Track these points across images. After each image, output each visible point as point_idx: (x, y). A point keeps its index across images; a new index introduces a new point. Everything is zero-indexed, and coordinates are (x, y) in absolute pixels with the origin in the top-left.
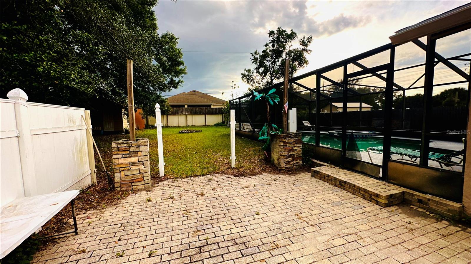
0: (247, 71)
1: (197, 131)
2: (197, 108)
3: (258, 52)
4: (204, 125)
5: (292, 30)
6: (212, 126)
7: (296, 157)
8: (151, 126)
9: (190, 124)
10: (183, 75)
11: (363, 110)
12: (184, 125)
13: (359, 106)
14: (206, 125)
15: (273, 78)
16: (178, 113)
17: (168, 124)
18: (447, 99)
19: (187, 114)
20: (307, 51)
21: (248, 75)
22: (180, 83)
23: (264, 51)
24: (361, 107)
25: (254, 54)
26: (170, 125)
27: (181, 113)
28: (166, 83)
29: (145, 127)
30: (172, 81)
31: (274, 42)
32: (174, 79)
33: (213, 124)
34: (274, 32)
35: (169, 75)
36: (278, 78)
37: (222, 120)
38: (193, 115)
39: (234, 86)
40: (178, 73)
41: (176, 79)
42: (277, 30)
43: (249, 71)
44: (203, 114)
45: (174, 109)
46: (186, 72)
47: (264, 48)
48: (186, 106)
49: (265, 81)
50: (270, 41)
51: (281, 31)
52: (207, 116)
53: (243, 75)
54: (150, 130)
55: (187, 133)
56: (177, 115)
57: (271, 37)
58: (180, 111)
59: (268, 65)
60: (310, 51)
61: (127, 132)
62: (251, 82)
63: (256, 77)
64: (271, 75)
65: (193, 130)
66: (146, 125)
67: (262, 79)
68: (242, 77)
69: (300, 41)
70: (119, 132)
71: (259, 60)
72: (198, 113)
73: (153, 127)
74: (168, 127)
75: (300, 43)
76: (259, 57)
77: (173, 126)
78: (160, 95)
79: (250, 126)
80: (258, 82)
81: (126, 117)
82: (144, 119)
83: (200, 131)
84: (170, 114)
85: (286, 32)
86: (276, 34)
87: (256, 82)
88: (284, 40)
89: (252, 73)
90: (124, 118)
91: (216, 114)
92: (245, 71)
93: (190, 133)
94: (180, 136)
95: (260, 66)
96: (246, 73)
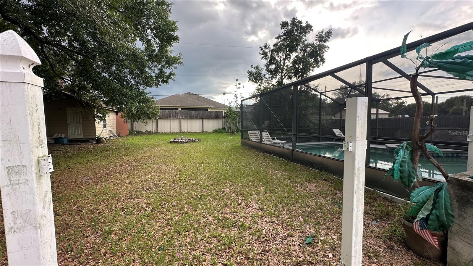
0: (254, 68)
1: (194, 141)
2: (193, 112)
3: (268, 45)
4: (201, 131)
5: (307, 22)
6: (210, 133)
8: (136, 132)
9: (184, 130)
10: (177, 65)
11: (380, 117)
12: (177, 130)
13: (376, 112)
14: (203, 132)
15: (283, 77)
16: (170, 116)
17: (157, 130)
18: (455, 107)
19: (181, 118)
20: (325, 47)
21: (256, 73)
22: (172, 76)
23: (275, 45)
24: (377, 114)
25: (263, 48)
26: (160, 130)
28: (153, 75)
29: (128, 133)
30: (161, 72)
32: (164, 70)
33: (211, 131)
34: (287, 22)
35: (158, 65)
36: (290, 78)
37: (222, 125)
38: (188, 120)
39: (238, 86)
40: (171, 61)
41: (167, 71)
43: (257, 67)
44: (200, 119)
45: (165, 111)
46: (181, 61)
47: (276, 41)
48: (180, 109)
49: (274, 81)
50: (282, 34)
51: (297, 23)
52: (204, 120)
53: (250, 73)
54: (133, 137)
55: (182, 143)
56: (169, 119)
57: (284, 29)
58: (172, 115)
59: (280, 61)
60: (327, 48)
61: (100, 140)
62: (260, 81)
63: (264, 76)
64: (282, 74)
65: (189, 139)
66: (131, 130)
67: (272, 78)
68: (249, 75)
69: (316, 35)
70: (90, 141)
71: (269, 55)
72: (194, 117)
73: (139, 133)
74: (157, 133)
75: (317, 37)
76: (269, 51)
77: (164, 132)
78: (144, 91)
79: (269, 135)
80: (267, 82)
81: (99, 120)
82: (126, 123)
83: (199, 140)
84: (160, 118)
85: (302, 24)
86: (289, 25)
87: (265, 81)
88: (297, 33)
89: (261, 70)
90: (96, 123)
91: (215, 119)
92: (252, 68)
93: (185, 143)
94: (171, 147)
95: (271, 63)
96: (253, 71)
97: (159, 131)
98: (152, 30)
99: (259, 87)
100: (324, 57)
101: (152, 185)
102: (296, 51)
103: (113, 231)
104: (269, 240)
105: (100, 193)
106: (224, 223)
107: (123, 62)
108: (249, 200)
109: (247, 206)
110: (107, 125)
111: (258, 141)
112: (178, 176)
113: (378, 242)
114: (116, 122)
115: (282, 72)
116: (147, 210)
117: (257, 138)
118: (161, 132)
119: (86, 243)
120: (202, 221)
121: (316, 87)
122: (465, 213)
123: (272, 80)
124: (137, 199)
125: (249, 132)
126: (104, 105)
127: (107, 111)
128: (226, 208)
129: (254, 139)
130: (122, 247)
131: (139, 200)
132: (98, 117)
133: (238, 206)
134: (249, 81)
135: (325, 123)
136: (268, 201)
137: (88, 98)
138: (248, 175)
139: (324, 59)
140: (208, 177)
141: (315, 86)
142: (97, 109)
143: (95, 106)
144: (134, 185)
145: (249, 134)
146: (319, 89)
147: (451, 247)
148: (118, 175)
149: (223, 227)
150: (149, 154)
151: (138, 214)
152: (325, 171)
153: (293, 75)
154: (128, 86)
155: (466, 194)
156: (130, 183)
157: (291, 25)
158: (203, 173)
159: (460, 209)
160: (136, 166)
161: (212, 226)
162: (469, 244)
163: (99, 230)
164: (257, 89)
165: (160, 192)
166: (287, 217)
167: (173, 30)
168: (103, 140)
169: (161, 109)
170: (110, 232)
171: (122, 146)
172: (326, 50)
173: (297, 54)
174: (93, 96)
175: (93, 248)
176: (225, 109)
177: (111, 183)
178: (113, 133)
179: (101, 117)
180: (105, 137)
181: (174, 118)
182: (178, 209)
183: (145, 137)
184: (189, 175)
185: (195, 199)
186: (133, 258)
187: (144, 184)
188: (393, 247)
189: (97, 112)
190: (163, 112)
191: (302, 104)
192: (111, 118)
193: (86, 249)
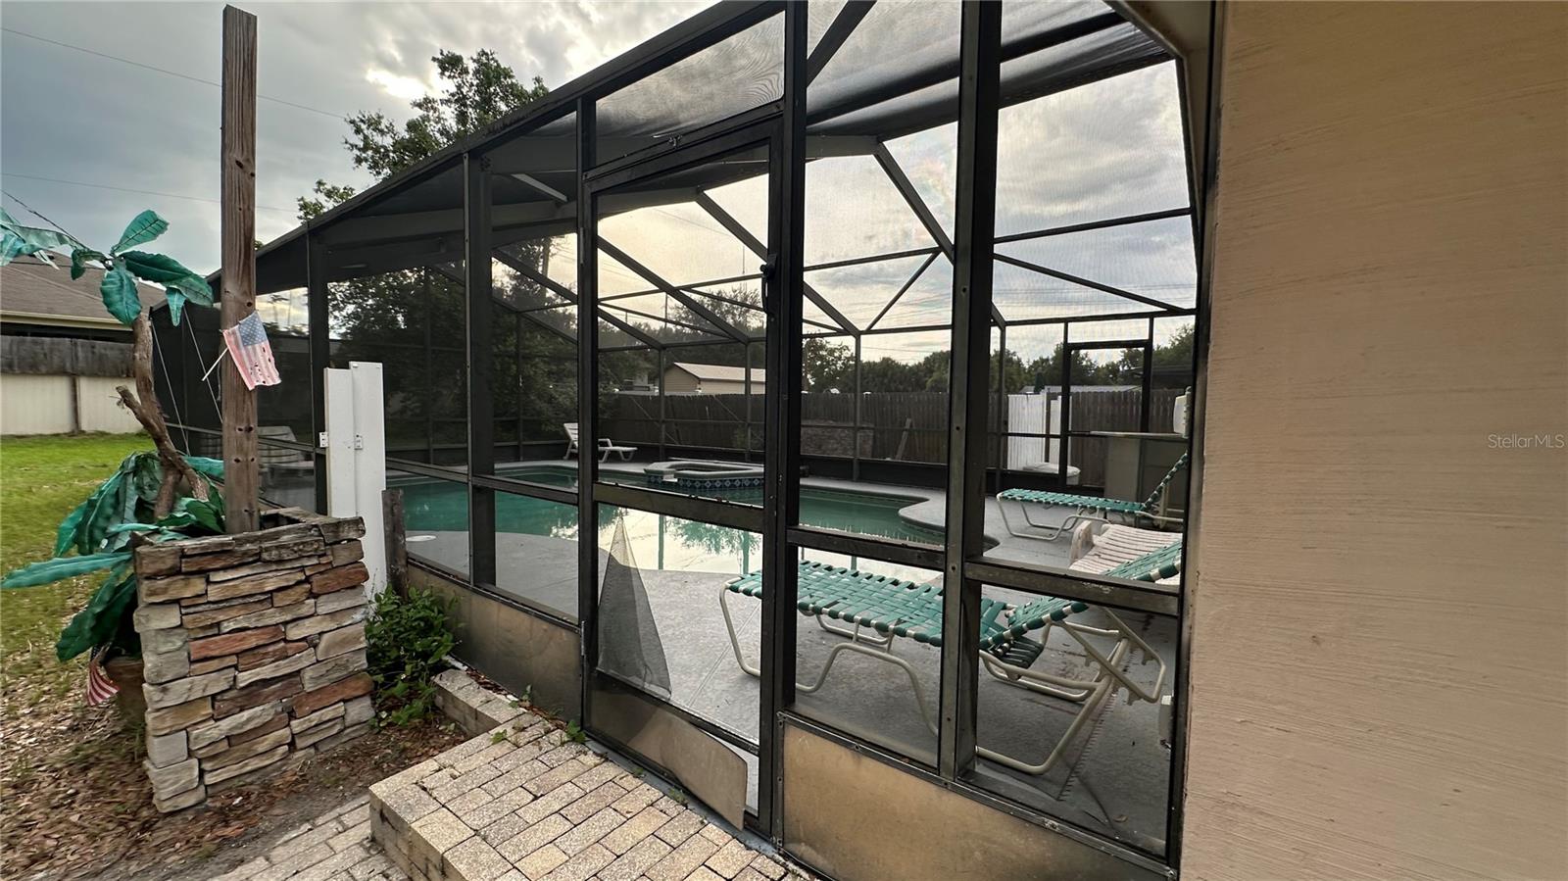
0: (329, 194)
5: (538, 80)
7: (309, 687)
13: (744, 379)
14: (74, 432)
23: (412, 126)
25: (365, 127)
34: (461, 59)
47: (417, 113)
50: (444, 96)
51: (495, 70)
53: (310, 209)
57: (450, 77)
76: (392, 145)
86: (469, 71)
92: (319, 190)
96: (324, 204)
157: (474, 72)
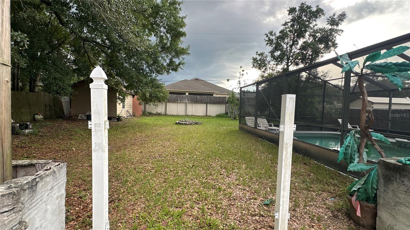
0: (259, 55)
1: (196, 123)
2: (198, 96)
3: (274, 32)
4: (205, 115)
5: (318, 6)
6: (213, 117)
8: (148, 113)
9: (189, 113)
10: (185, 56)
11: (393, 107)
12: (183, 113)
14: (206, 115)
15: (289, 64)
16: (177, 100)
17: (166, 112)
19: (187, 102)
20: (337, 31)
21: (260, 60)
22: (181, 66)
23: (281, 32)
24: (390, 104)
25: (269, 34)
27: (181, 101)
28: (165, 64)
29: (142, 114)
30: (171, 62)
31: (294, 22)
32: (174, 60)
33: (215, 115)
34: (295, 8)
35: (169, 55)
36: (297, 64)
37: (225, 110)
38: (193, 104)
39: (242, 73)
40: (179, 53)
41: (177, 61)
42: (300, 5)
43: (262, 54)
44: (204, 103)
45: (174, 96)
46: (188, 52)
47: (283, 28)
48: (187, 94)
49: (280, 68)
50: (290, 20)
51: (305, 8)
52: (208, 105)
53: (255, 59)
54: (146, 118)
55: (185, 125)
56: (176, 103)
57: (291, 15)
58: (180, 99)
59: (286, 48)
60: (341, 32)
61: (120, 119)
62: (264, 68)
63: (269, 63)
64: (288, 61)
65: (192, 122)
66: (144, 111)
67: (277, 65)
68: (253, 62)
69: (328, 19)
70: (112, 119)
71: (275, 41)
72: (199, 102)
73: (150, 114)
74: (166, 115)
75: (328, 22)
76: (275, 38)
77: (171, 115)
78: (156, 78)
79: (266, 122)
80: (272, 68)
81: (120, 102)
82: (141, 105)
83: (201, 123)
84: (169, 101)
85: (311, 9)
86: (297, 11)
87: (269, 68)
88: (306, 18)
89: (266, 57)
90: (118, 103)
91: (219, 104)
92: (257, 54)
93: (189, 125)
94: (176, 128)
95: (276, 49)
96: (258, 58)
97: (167, 113)
98: (165, 28)
99: (263, 73)
100: (336, 42)
101: (157, 156)
102: (304, 37)
103: (129, 181)
104: (236, 199)
105: (120, 157)
106: (206, 185)
107: (141, 55)
108: (231, 172)
109: (227, 176)
110: (125, 107)
111: (254, 126)
112: (178, 151)
113: (326, 212)
114: (133, 104)
115: (288, 59)
116: (152, 172)
117: (252, 124)
118: (169, 114)
119: (112, 186)
120: (190, 182)
121: (325, 74)
122: (388, 189)
123: (277, 67)
124: (145, 164)
125: (246, 118)
126: (124, 89)
127: (127, 94)
128: (211, 176)
129: (250, 124)
130: (134, 190)
131: (147, 164)
132: (120, 99)
133: (220, 176)
134: (252, 68)
135: (333, 112)
136: (246, 175)
137: (113, 83)
138: (235, 155)
139: (337, 44)
140: (202, 153)
141: (324, 72)
142: (119, 92)
143: (118, 90)
144: (144, 154)
145: (247, 120)
146: (328, 76)
147: (379, 217)
148: (133, 146)
149: (204, 187)
150: (157, 132)
151: (145, 173)
152: (308, 156)
153: (300, 61)
154: (144, 74)
155: (389, 173)
156: (141, 152)
157: (299, 11)
158: (198, 150)
159: (385, 186)
160: (146, 140)
161: (197, 186)
162: (390, 213)
163: (120, 179)
164: (261, 76)
165: (162, 160)
166: (257, 187)
167: (181, 27)
168: (122, 119)
169: (171, 93)
170: (127, 181)
171: (136, 124)
172: (340, 34)
173: (305, 40)
174: (117, 82)
175: (116, 189)
176: (228, 95)
177: (128, 152)
178: (130, 114)
179: (121, 99)
180: (123, 116)
181: (181, 102)
182: (173, 173)
183: (155, 118)
184: (186, 150)
185: (188, 168)
186: (140, 197)
187: (151, 154)
188: (338, 216)
189: (119, 95)
190: (171, 96)
191: (308, 92)
192: (129, 100)
193: (112, 189)
